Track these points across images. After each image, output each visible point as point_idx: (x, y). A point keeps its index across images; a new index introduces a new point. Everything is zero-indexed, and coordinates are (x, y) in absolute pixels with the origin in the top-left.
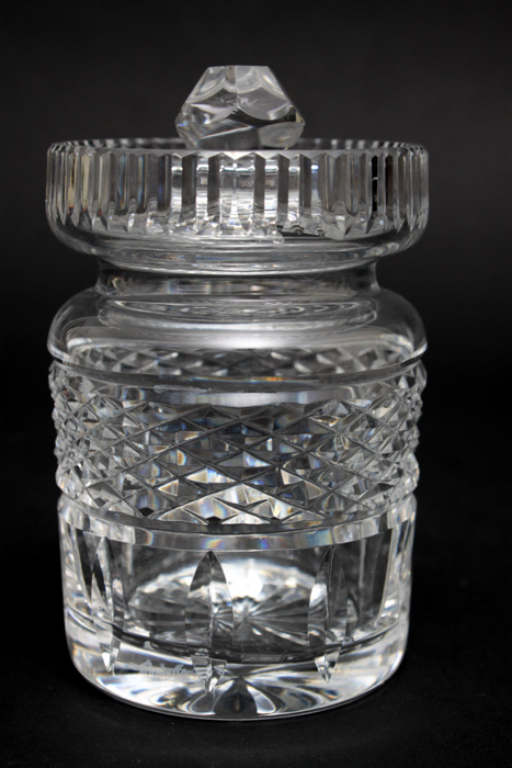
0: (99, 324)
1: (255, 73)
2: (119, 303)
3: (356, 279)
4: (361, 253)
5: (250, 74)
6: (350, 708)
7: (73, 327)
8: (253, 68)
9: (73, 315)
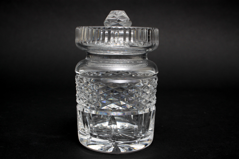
0: (86, 66)
1: (121, 12)
2: (91, 61)
3: (143, 56)
4: (145, 50)
5: (120, 12)
6: (142, 151)
7: (81, 67)
8: (120, 11)
9: (81, 65)
